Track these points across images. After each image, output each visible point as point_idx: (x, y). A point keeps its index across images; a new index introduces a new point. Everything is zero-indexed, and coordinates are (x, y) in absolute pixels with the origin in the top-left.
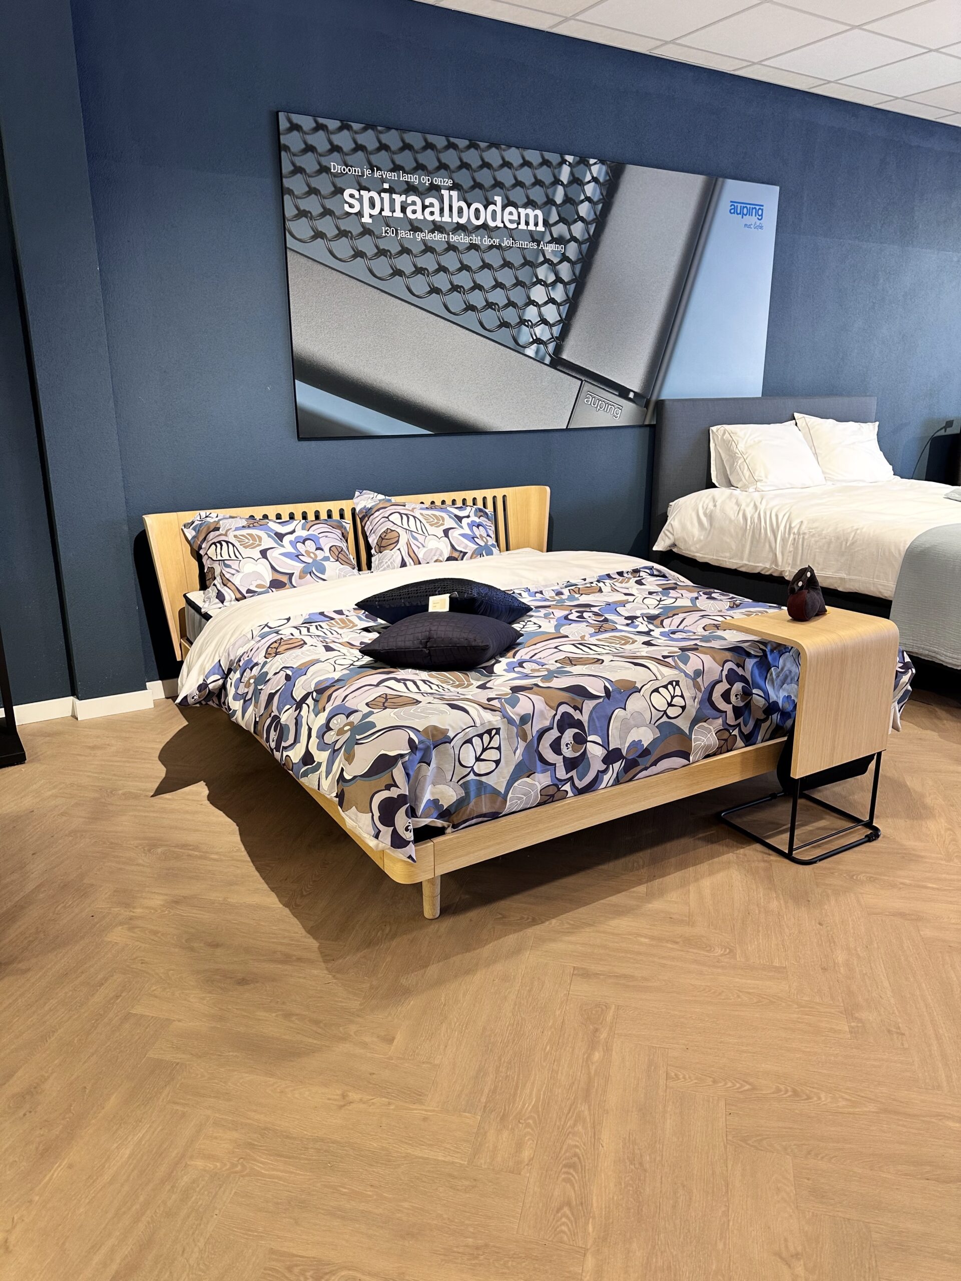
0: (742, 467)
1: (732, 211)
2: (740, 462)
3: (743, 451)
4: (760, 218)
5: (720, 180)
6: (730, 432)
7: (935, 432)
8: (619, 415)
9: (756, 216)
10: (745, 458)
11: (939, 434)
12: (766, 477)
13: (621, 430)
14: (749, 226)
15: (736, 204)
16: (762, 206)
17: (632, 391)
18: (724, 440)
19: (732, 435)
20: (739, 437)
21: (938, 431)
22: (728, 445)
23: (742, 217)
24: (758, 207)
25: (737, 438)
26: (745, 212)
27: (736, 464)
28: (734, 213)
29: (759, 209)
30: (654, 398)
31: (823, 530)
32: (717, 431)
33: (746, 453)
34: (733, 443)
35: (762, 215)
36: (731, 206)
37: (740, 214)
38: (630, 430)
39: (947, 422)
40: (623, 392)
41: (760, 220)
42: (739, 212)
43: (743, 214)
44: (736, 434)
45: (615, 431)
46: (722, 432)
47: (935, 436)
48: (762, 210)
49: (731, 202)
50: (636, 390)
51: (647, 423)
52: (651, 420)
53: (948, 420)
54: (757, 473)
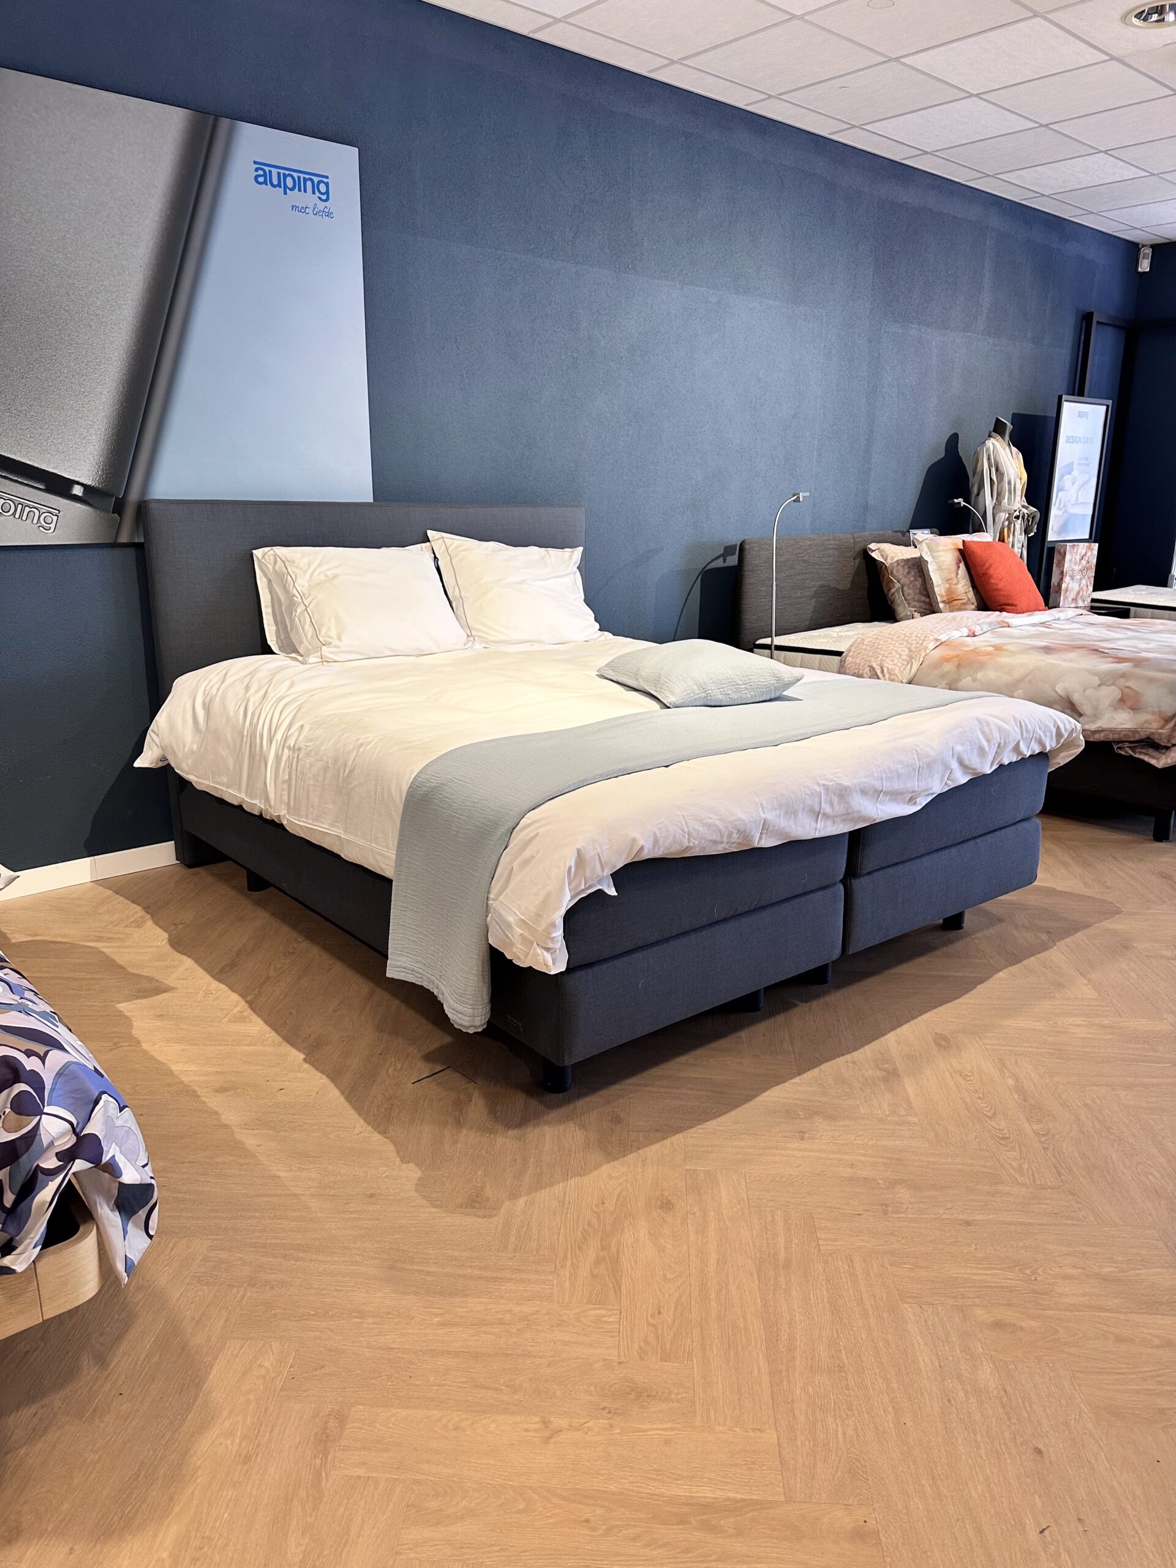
0: (302, 619)
1: (261, 179)
2: (299, 611)
3: (305, 591)
4: (324, 197)
5: (225, 122)
6: (284, 559)
7: (707, 562)
8: (53, 526)
9: (314, 193)
10: (307, 604)
11: (714, 565)
12: (339, 639)
13: (68, 552)
14: (303, 210)
15: (267, 169)
16: (327, 177)
17: (78, 483)
18: (276, 572)
19: (287, 563)
20: (298, 567)
21: (712, 561)
22: (281, 579)
23: (285, 193)
24: (316, 179)
25: (294, 569)
26: (290, 182)
27: (294, 614)
28: (265, 183)
29: (320, 182)
30: (134, 496)
31: (322, 744)
32: (263, 557)
33: (309, 595)
34: (289, 577)
35: (327, 193)
36: (257, 170)
37: (279, 185)
38: (89, 552)
39: (726, 548)
40: (58, 486)
41: (327, 200)
42: (275, 182)
43: (285, 186)
44: (293, 562)
45: (51, 554)
46: (272, 558)
47: (709, 567)
48: (327, 184)
49: (255, 163)
50: (88, 482)
51: (124, 539)
52: (132, 536)
53: (727, 545)
54: (324, 631)
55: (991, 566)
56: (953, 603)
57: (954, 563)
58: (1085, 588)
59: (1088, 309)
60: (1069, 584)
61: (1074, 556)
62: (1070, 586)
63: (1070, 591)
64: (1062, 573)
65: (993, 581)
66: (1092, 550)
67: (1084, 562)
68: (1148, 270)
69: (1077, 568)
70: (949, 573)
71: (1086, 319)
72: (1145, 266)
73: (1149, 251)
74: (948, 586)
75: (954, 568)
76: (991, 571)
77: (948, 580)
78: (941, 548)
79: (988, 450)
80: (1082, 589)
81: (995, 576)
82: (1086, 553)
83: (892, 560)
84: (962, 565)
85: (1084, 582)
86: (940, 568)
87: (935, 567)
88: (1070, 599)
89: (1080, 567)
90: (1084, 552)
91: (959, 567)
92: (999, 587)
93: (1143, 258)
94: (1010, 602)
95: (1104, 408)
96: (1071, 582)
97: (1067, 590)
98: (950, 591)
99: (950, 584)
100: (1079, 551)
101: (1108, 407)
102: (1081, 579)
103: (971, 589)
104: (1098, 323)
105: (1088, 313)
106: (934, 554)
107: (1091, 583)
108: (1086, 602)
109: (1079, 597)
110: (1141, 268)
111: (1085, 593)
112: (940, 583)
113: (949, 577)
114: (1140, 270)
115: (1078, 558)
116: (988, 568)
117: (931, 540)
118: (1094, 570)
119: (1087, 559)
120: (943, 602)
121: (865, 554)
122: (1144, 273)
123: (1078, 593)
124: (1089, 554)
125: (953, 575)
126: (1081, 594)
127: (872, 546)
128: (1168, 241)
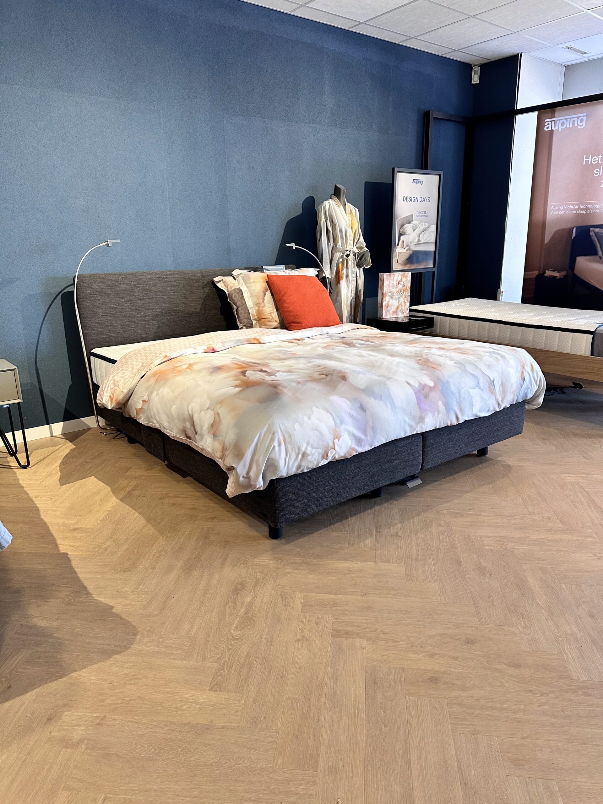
55: (285, 293)
56: (262, 321)
57: (262, 291)
58: (403, 304)
59: (428, 109)
60: (389, 301)
61: (391, 282)
62: (390, 303)
63: (391, 307)
64: (383, 294)
65: (286, 305)
66: (406, 277)
67: (400, 286)
68: (478, 82)
69: (395, 290)
70: (258, 299)
71: (426, 116)
72: (476, 79)
73: (478, 69)
74: (257, 308)
75: (261, 294)
76: (285, 298)
77: (257, 304)
78: (252, 281)
79: (325, 208)
80: (401, 304)
81: (288, 301)
82: (401, 280)
83: (231, 289)
84: (268, 293)
85: (402, 300)
86: (251, 295)
87: (249, 294)
88: (391, 312)
89: (397, 290)
90: (399, 278)
91: (265, 294)
92: (290, 309)
93: (474, 74)
94: (297, 320)
95: (438, 176)
96: (391, 300)
97: (387, 306)
98: (259, 312)
99: (259, 307)
100: (395, 278)
101: (440, 175)
102: (399, 298)
103: (275, 310)
104: (435, 118)
105: (427, 111)
106: (247, 285)
107: (407, 300)
108: (405, 314)
109: (399, 310)
110: (474, 81)
111: (403, 307)
112: (252, 306)
113: (258, 302)
114: (473, 82)
115: (395, 283)
116: (283, 296)
117: (245, 275)
118: (409, 291)
119: (402, 283)
120: (255, 320)
121: (214, 285)
122: (476, 84)
123: (398, 307)
124: (404, 280)
125: (261, 301)
126: (400, 308)
127: (216, 279)
128: (489, 61)
